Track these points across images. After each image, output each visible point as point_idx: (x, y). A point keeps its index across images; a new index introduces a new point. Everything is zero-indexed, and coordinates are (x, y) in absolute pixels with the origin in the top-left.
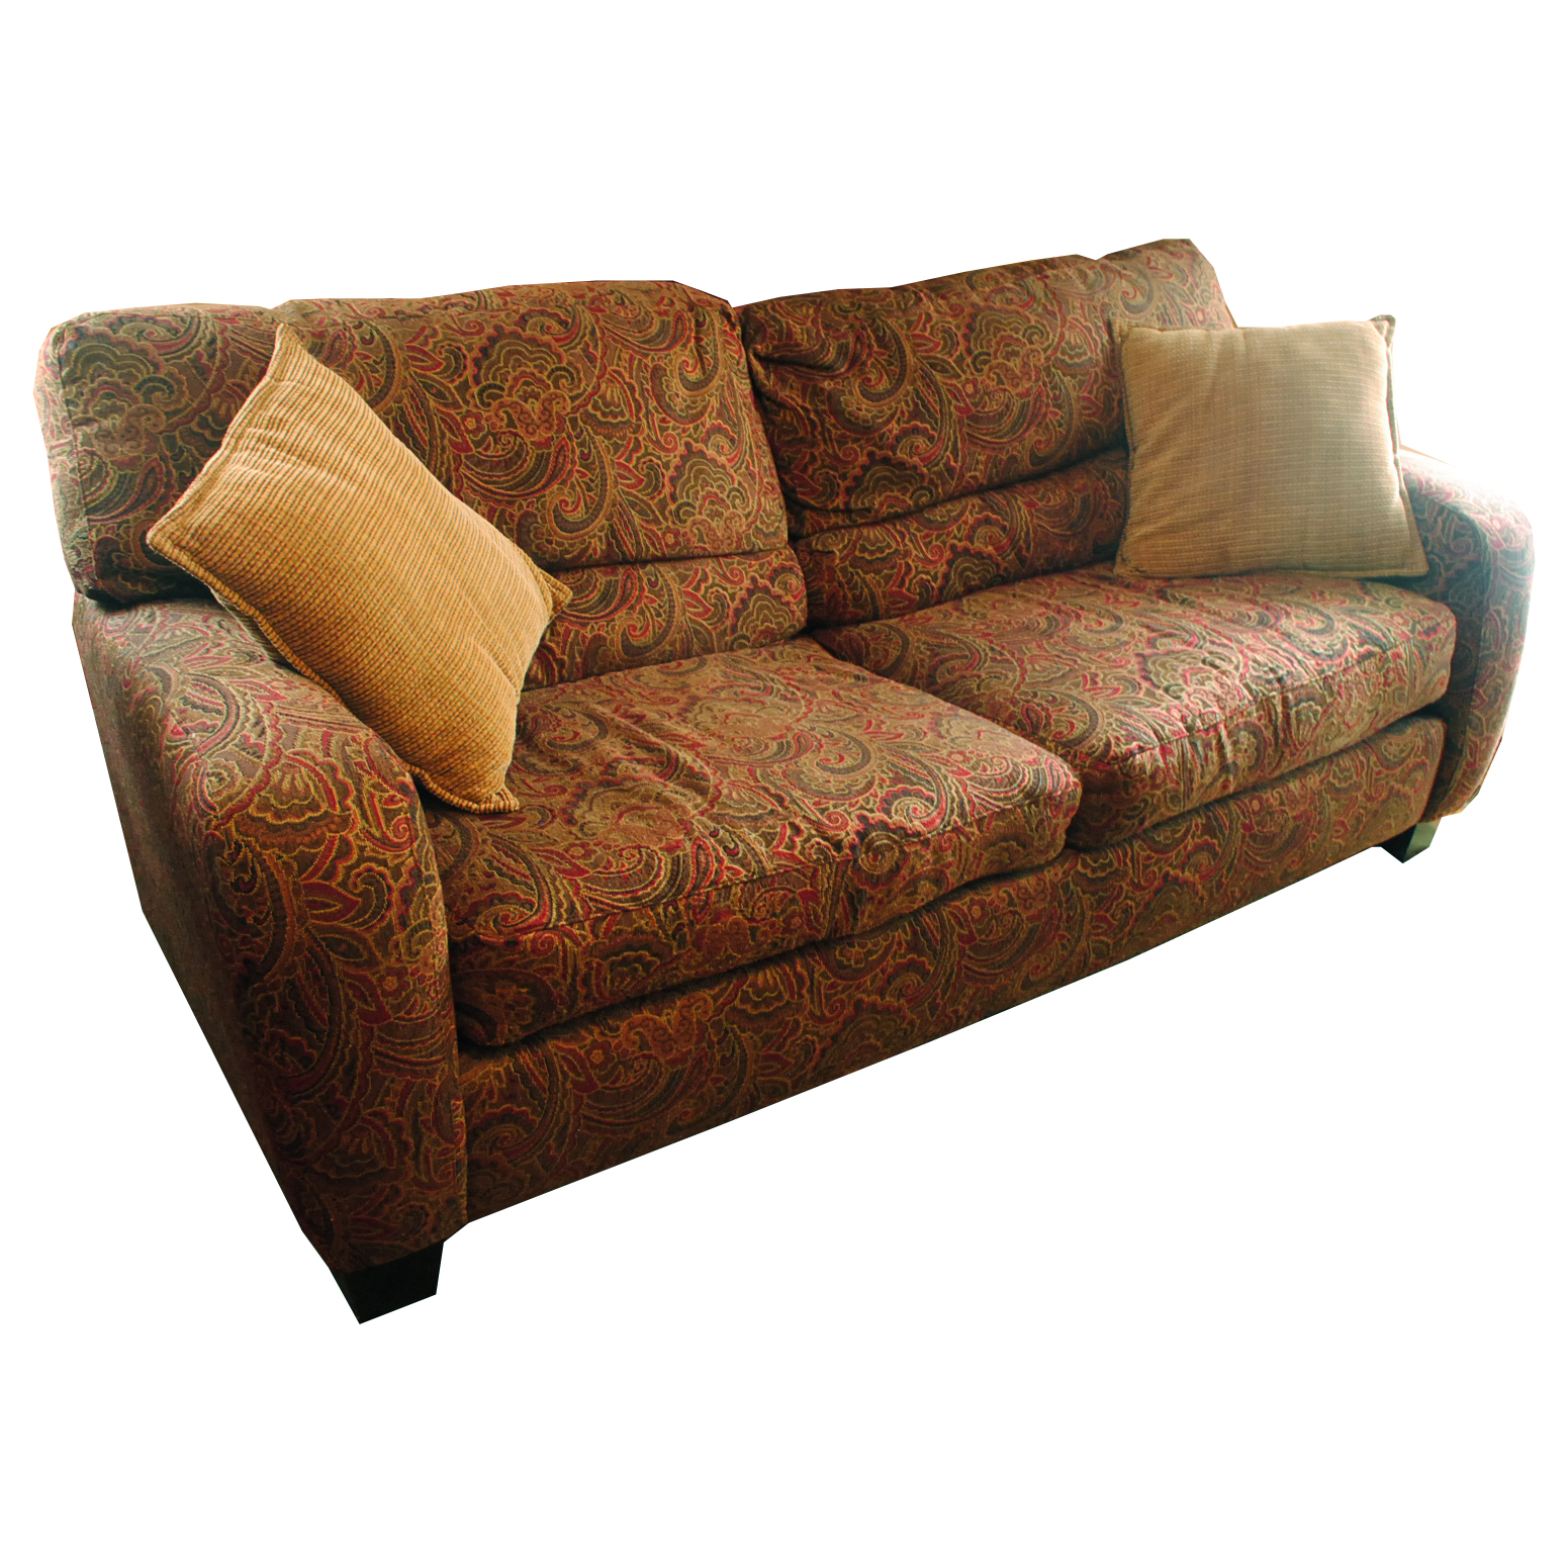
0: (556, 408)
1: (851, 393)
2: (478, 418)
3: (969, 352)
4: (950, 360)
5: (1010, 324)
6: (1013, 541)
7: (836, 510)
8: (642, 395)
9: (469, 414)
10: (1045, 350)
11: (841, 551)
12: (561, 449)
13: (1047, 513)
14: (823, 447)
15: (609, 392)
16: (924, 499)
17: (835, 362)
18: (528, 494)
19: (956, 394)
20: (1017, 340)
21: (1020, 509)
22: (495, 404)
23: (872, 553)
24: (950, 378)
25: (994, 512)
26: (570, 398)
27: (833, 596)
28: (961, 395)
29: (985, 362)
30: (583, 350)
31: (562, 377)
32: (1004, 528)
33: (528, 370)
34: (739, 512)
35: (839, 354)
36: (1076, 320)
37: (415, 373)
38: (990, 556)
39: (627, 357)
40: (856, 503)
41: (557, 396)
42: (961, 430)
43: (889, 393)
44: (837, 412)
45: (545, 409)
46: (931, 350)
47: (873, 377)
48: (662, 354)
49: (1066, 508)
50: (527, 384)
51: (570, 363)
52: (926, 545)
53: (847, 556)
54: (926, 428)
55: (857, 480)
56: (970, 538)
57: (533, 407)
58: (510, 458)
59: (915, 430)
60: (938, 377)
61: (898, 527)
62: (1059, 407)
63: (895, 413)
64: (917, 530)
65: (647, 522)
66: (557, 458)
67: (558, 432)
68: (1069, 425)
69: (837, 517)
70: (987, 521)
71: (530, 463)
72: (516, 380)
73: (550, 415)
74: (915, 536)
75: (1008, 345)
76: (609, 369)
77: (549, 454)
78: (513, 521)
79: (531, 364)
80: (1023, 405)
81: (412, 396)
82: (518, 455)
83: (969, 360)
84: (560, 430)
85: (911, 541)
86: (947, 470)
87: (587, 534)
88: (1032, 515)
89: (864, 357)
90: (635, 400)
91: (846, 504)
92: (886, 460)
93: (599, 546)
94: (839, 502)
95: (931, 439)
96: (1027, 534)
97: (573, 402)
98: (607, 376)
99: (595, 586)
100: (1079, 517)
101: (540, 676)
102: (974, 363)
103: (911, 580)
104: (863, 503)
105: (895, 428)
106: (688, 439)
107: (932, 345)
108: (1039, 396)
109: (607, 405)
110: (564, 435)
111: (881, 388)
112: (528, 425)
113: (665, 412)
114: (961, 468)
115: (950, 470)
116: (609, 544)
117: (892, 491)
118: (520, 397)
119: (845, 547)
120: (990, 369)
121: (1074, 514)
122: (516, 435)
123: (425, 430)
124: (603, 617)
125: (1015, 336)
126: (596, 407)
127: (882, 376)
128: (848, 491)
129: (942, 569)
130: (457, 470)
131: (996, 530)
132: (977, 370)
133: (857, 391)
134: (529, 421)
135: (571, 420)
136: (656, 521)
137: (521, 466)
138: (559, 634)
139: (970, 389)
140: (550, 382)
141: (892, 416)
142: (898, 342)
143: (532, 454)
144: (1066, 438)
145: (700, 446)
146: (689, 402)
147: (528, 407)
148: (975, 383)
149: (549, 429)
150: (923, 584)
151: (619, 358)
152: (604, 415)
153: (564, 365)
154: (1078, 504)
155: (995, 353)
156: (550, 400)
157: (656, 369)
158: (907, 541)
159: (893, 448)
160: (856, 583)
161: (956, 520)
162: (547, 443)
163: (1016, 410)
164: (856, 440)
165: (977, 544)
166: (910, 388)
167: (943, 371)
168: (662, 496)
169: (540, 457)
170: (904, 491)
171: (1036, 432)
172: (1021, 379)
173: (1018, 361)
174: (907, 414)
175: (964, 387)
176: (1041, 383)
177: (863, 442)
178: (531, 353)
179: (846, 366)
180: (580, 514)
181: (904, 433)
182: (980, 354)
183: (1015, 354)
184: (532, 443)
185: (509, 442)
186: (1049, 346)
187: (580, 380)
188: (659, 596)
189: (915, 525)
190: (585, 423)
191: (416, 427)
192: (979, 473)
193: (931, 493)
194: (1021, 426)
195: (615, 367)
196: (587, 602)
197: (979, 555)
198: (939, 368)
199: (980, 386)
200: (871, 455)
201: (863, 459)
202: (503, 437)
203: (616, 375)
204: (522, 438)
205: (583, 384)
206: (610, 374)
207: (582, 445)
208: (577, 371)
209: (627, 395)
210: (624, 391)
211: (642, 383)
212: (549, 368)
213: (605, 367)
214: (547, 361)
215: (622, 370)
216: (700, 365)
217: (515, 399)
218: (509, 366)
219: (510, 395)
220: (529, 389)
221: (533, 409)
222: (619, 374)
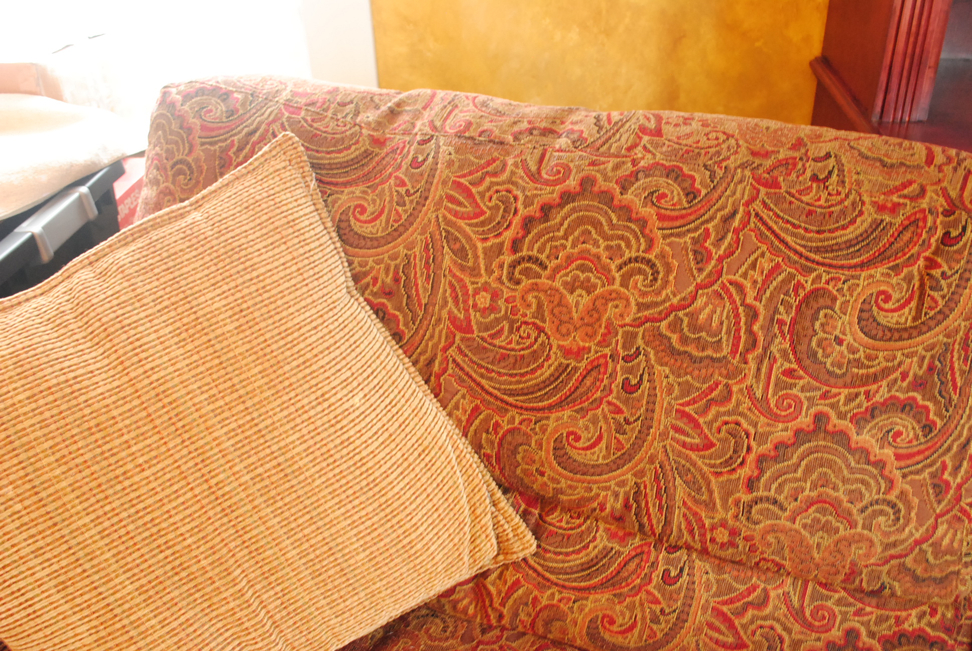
0: (610, 312)
2: (495, 295)
8: (767, 328)
9: (485, 288)
12: (594, 367)
15: (707, 310)
18: (527, 409)
22: (526, 283)
26: (638, 304)
30: (695, 241)
31: (640, 271)
33: (594, 250)
34: (876, 537)
37: (445, 217)
39: (767, 266)
41: (619, 296)
45: (595, 309)
48: (842, 275)
50: (583, 269)
51: (662, 256)
57: (579, 301)
58: (522, 357)
65: (696, 501)
66: (585, 377)
67: (599, 344)
71: (546, 372)
72: (570, 260)
73: (599, 319)
76: (725, 278)
77: (575, 369)
78: (496, 433)
79: (603, 244)
81: (427, 245)
82: (535, 355)
84: (603, 343)
87: (596, 482)
90: (750, 332)
93: (614, 505)
97: (639, 310)
98: (716, 287)
99: (586, 547)
101: (471, 611)
106: (826, 409)
109: (694, 328)
110: (607, 351)
112: (561, 322)
113: (799, 361)
116: (627, 506)
118: (565, 284)
122: (541, 330)
123: (425, 290)
124: (574, 589)
126: (675, 326)
130: (445, 349)
134: (565, 318)
135: (626, 334)
136: (710, 505)
137: (533, 371)
138: (505, 582)
140: (617, 276)
143: (556, 359)
145: (845, 424)
146: (861, 354)
147: (571, 299)
149: (591, 336)
151: (753, 266)
152: (684, 340)
153: (651, 256)
156: (607, 298)
157: (815, 294)
162: (579, 353)
168: (734, 476)
169: (562, 368)
178: (612, 226)
180: (598, 455)
184: (560, 347)
185: (529, 337)
187: (666, 283)
188: (671, 598)
190: (647, 344)
191: (416, 285)
195: (737, 278)
196: (563, 562)
202: (524, 327)
203: (732, 289)
204: (548, 338)
205: (669, 290)
206: (723, 286)
207: (630, 371)
208: (668, 269)
209: (737, 323)
210: (737, 315)
211: (776, 311)
212: (627, 255)
213: (720, 274)
214: (629, 246)
215: (748, 284)
216: (913, 304)
217: (558, 284)
218: (571, 238)
219: (552, 277)
220: (582, 276)
221: (577, 303)
222: (740, 288)
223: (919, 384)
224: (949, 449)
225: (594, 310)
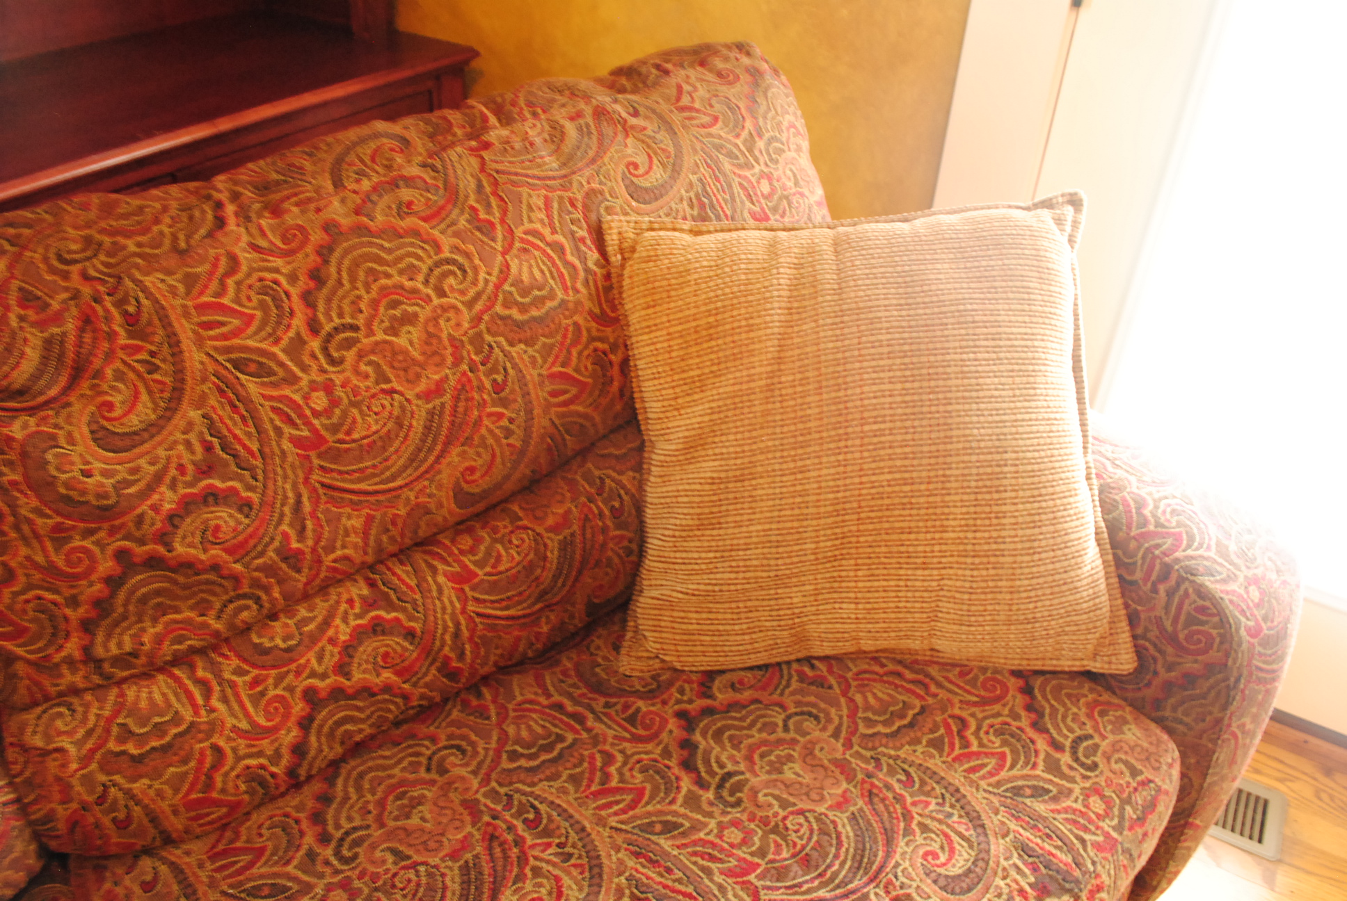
1: (71, 441)
3: (314, 328)
4: (276, 350)
5: (399, 259)
6: (427, 651)
7: (70, 662)
10: (470, 304)
11: (79, 744)
13: (493, 587)
14: (24, 551)
16: (245, 615)
17: (35, 377)
19: (289, 413)
20: (415, 291)
21: (440, 591)
23: (141, 739)
24: (274, 385)
25: (391, 607)
27: (73, 824)
28: (301, 415)
29: (348, 344)
32: (410, 634)
35: (45, 359)
36: (535, 233)
38: (387, 688)
40: (109, 646)
42: (306, 481)
43: (152, 429)
44: (42, 485)
46: (236, 333)
47: (117, 399)
49: (530, 568)
52: (256, 700)
53: (93, 751)
54: (233, 490)
55: (102, 606)
56: (342, 669)
59: (212, 497)
60: (253, 387)
61: (200, 673)
62: (504, 403)
63: (166, 469)
64: (239, 672)
68: (527, 430)
69: (73, 673)
70: (377, 628)
74: (233, 685)
75: (394, 305)
80: (431, 413)
83: (315, 344)
85: (225, 700)
86: (285, 559)
88: (464, 600)
89: (97, 363)
91: (87, 650)
92: (153, 562)
94: (72, 647)
95: (245, 506)
96: (457, 635)
100: (555, 578)
102: (325, 350)
103: (226, 774)
104: (120, 645)
105: (168, 499)
107: (236, 322)
108: (463, 388)
111: (134, 422)
114: (314, 550)
115: (291, 558)
117: (177, 610)
119: (89, 733)
120: (360, 356)
121: (547, 577)
125: (408, 284)
127: (136, 395)
128: (87, 626)
129: (290, 736)
131: (396, 643)
132: (333, 362)
133: (82, 431)
139: (320, 401)
141: (158, 478)
142: (166, 324)
144: (522, 452)
148: (328, 388)
150: (251, 776)
154: (553, 555)
155: (369, 324)
158: (215, 703)
159: (163, 538)
160: (115, 801)
161: (314, 639)
163: (418, 425)
164: (89, 533)
165: (357, 675)
166: (195, 415)
167: (262, 371)
170: (203, 610)
171: (463, 455)
172: (422, 366)
173: (415, 333)
174: (190, 468)
175: (306, 398)
176: (465, 367)
177: (102, 534)
179: (63, 381)
181: (187, 506)
182: (336, 330)
183: (410, 319)
186: (478, 296)
189: (235, 662)
192: (350, 548)
193: (258, 600)
194: (430, 450)
197: (366, 691)
198: (253, 368)
199: (339, 392)
200: (121, 555)
201: (106, 566)
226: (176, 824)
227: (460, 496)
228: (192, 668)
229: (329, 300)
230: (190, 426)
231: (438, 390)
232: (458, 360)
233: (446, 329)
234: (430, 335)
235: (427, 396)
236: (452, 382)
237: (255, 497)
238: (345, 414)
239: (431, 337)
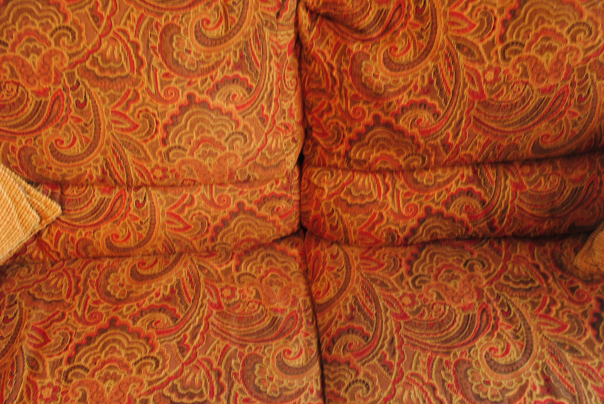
0: (54, 63)
1: (374, 58)
3: (502, 38)
4: (480, 44)
5: (559, 16)
6: (487, 213)
7: (339, 154)
8: (147, 52)
10: (586, 51)
11: (330, 189)
12: (57, 98)
13: (531, 197)
14: (338, 100)
15: (110, 49)
16: (416, 163)
17: (370, 26)
18: (27, 133)
19: (474, 78)
20: (560, 35)
21: (505, 187)
23: (354, 198)
24: (473, 62)
25: (479, 185)
26: (69, 54)
28: (479, 80)
29: (516, 52)
30: (91, 10)
31: (64, 35)
32: (483, 202)
33: (33, 28)
34: (238, 152)
35: (376, 19)
38: (462, 221)
39: (137, 17)
40: (356, 154)
41: (56, 52)
42: (468, 112)
43: (410, 65)
44: (356, 75)
46: (465, 30)
47: (400, 47)
48: (180, 13)
49: (553, 195)
50: (30, 40)
51: (74, 22)
52: (405, 202)
53: (333, 195)
54: (434, 105)
55: (360, 136)
56: (447, 204)
57: (34, 61)
58: (13, 103)
59: (423, 105)
60: (462, 59)
61: (387, 180)
62: (581, 108)
63: (409, 85)
64: (403, 186)
65: (139, 159)
66: (52, 106)
67: (54, 83)
68: (585, 127)
69: (338, 159)
70: (469, 193)
71: (30, 109)
72: (20, 37)
73: (49, 68)
74: (398, 192)
75: (548, 39)
76: (114, 28)
77: (46, 102)
78: (15, 152)
79: (37, 23)
80: (541, 101)
82: (20, 101)
83: (499, 47)
84: (57, 82)
85: (393, 196)
86: (444, 146)
87: (82, 164)
88: (514, 197)
89: (397, 27)
90: (137, 56)
91: (347, 153)
92: (388, 125)
93: (97, 174)
94: (342, 148)
95: (436, 115)
96: (504, 211)
97: (70, 58)
98: (111, 34)
99: (91, 201)
100: (563, 205)
101: (41, 256)
102: (503, 52)
103: (380, 228)
104: (361, 155)
105: (405, 99)
106: (192, 91)
107: (466, 25)
108: (563, 93)
109: (105, 61)
110: (60, 87)
111: (403, 59)
112: (28, 77)
113: (169, 67)
114: (457, 146)
115: (446, 146)
116: (104, 172)
117: (388, 149)
118: (22, 53)
119: (335, 186)
120: (519, 60)
121: (559, 203)
122: (18, 84)
124: (91, 226)
125: (558, 30)
126: (95, 62)
127: (409, 47)
128: (351, 142)
129: (412, 223)
131: (475, 203)
132: (504, 59)
133: (380, 57)
134: (30, 73)
135: (68, 74)
136: (147, 159)
137: (23, 110)
138: (53, 235)
139: (490, 76)
140: (52, 40)
141: (404, 88)
142: (434, 17)
143: (33, 100)
144: (577, 136)
145: (205, 96)
146: (203, 56)
147: (29, 61)
148: (497, 71)
149: (48, 80)
150: (390, 233)
151: (129, 17)
152: (102, 70)
153: (68, 24)
154: (567, 193)
155: (530, 45)
156: (50, 55)
157: (168, 27)
158: (388, 195)
159: (396, 116)
160: (335, 218)
161: (439, 186)
162: (45, 92)
163: (532, 104)
164: (366, 102)
165: (451, 210)
166: (431, 64)
167: (469, 53)
168: (155, 139)
169: (38, 104)
170: (400, 153)
171: (547, 127)
172: (548, 75)
173: (551, 57)
174: (419, 89)
175: (484, 73)
176: (569, 82)
177: (372, 105)
178: (40, 11)
179: (380, 31)
180: (77, 149)
181: (412, 105)
182: (513, 43)
183: (551, 49)
184: (33, 92)
185: (12, 89)
186: (593, 47)
187: (81, 39)
188: (143, 214)
189: (402, 181)
190: (82, 77)
192: (474, 152)
193: (424, 159)
194: (532, 119)
195: (122, 26)
196: (81, 213)
197: (452, 219)
198: (465, 50)
199: (501, 75)
200: (376, 117)
201: (368, 119)
202: (7, 85)
203: (121, 34)
204: (24, 87)
205: (84, 43)
206: (115, 33)
207: (78, 95)
208: (80, 30)
209: (129, 53)
210: (128, 49)
211: (148, 41)
212: (54, 26)
213: (111, 26)
214: (53, 20)
215: (128, 29)
216: (223, 22)
217: (18, 53)
218: (17, 24)
219: (13, 50)
220: (31, 45)
221: (34, 63)
222: (125, 32)
223: (237, 66)
224: (263, 97)
225: (45, 64)
226: (353, 238)
227: (536, 147)
228: (385, 177)
229: (514, 28)
230: (427, 68)
231: (551, 89)
232: (566, 78)
233: (568, 59)
234: (558, 60)
235: (543, 91)
236: (559, 88)
237: (442, 113)
238: (499, 87)
239: (558, 61)
